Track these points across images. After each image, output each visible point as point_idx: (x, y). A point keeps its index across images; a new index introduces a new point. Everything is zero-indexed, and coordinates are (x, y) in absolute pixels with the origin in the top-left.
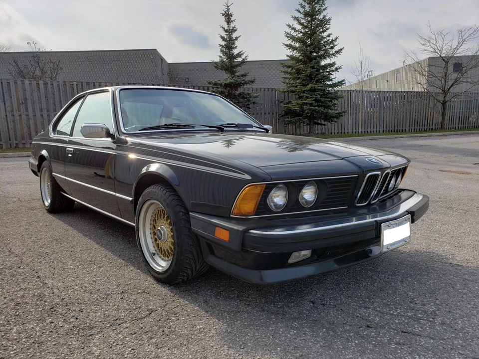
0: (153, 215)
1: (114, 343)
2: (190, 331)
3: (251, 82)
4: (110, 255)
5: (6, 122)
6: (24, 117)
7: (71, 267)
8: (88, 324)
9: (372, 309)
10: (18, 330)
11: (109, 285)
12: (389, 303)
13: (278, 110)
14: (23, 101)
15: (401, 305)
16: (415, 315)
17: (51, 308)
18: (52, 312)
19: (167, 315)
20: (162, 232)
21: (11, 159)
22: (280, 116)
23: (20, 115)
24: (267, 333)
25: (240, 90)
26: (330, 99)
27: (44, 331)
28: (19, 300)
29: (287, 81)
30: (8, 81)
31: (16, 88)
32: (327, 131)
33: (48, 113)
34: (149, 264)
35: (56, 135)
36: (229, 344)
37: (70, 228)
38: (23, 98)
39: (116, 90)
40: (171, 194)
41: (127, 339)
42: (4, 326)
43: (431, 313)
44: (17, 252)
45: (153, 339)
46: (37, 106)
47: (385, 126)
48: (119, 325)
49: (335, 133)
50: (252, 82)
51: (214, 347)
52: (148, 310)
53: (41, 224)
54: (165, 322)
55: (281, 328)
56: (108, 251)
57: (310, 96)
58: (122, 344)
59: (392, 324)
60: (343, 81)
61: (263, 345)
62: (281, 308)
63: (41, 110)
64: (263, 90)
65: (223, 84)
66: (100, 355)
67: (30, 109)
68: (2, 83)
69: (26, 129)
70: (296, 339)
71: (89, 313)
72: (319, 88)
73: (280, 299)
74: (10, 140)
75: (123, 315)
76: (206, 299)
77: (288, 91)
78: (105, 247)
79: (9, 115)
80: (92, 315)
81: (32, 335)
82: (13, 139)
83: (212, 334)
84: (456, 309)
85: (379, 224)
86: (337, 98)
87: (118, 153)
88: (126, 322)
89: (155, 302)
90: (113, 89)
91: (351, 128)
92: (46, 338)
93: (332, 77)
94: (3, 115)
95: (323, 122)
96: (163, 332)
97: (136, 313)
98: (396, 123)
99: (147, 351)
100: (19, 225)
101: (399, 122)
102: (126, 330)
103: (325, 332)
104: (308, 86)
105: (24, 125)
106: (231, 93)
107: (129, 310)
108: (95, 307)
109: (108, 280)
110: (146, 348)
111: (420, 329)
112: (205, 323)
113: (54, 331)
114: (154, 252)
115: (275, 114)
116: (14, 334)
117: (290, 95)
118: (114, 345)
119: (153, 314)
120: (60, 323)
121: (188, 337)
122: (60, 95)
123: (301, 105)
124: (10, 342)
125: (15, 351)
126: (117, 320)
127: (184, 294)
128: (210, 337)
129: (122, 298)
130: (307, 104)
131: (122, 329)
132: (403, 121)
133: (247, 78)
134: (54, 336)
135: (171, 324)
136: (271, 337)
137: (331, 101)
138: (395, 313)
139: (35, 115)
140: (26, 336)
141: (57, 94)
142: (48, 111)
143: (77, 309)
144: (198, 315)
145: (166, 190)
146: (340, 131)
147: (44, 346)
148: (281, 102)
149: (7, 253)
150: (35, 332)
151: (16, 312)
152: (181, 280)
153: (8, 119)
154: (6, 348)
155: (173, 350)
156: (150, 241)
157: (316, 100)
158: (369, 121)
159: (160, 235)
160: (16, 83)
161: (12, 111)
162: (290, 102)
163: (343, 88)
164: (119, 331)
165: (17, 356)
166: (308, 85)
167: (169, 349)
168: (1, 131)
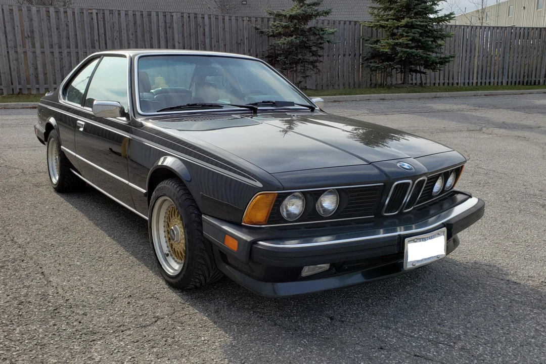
0: (168, 211)
1: (115, 350)
2: (194, 342)
3: (325, 13)
4: (121, 250)
5: (7, 61)
6: (30, 54)
7: (78, 263)
8: (91, 329)
9: (393, 330)
10: (20, 331)
11: (116, 286)
12: (415, 324)
13: (363, 50)
14: (29, 34)
15: (427, 327)
16: (436, 338)
17: (55, 310)
18: (56, 313)
19: (172, 324)
20: (175, 232)
21: (13, 111)
22: (365, 59)
23: (25, 52)
24: (272, 349)
25: (311, 23)
26: (432, 39)
27: (47, 334)
28: (22, 298)
29: (376, 11)
30: (11, 8)
31: (21, 17)
32: (428, 81)
33: (60, 50)
34: (161, 266)
35: (67, 101)
36: (231, 357)
37: (79, 214)
38: (29, 30)
39: (134, 56)
40: (184, 192)
41: (129, 346)
42: (7, 326)
43: (455, 338)
44: (20, 241)
45: (154, 349)
46: (46, 39)
47: (510, 76)
48: (122, 331)
49: (439, 84)
50: (327, 13)
51: (215, 360)
52: (154, 317)
53: (47, 207)
54: (170, 332)
55: (288, 344)
56: (120, 245)
57: (405, 34)
58: (123, 352)
59: (408, 347)
60: (452, 14)
61: (264, 361)
62: (295, 322)
63: (52, 46)
64: (342, 23)
65: (288, 15)
66: (100, 361)
67: (38, 45)
68: (3, 9)
69: (32, 70)
70: (300, 356)
71: (93, 317)
72: (419, 23)
73: (297, 312)
74: (12, 84)
75: (128, 321)
76: (218, 309)
77: (376, 26)
78: (117, 241)
79: (12, 52)
80: (96, 320)
81: (35, 336)
82: (16, 82)
83: (215, 347)
84: (485, 334)
85: (402, 239)
86: (442, 37)
87: (132, 137)
88: (130, 329)
89: (163, 309)
90: (131, 55)
91: (463, 78)
92: (49, 341)
93: (437, 8)
94: (4, 53)
95: (422, 69)
96: (166, 341)
97: (141, 319)
98: (526, 71)
99: (147, 360)
100: (22, 207)
101: (530, 70)
102: (129, 337)
103: (332, 351)
104: (403, 21)
105: (30, 65)
106: (298, 28)
107: (135, 317)
108: (100, 311)
109: (117, 282)
110: (147, 357)
111: (435, 353)
112: (211, 335)
113: (57, 334)
114: (168, 252)
115: (357, 56)
116: (17, 335)
117: (380, 30)
118: (115, 352)
119: (159, 323)
120: (63, 326)
121: (191, 348)
122: (75, 26)
123: (393, 45)
124: (13, 343)
125: (18, 352)
126: (121, 326)
127: (196, 301)
128: (213, 349)
129: (129, 303)
130: (400, 45)
131: (124, 336)
132: (536, 69)
133: (320, 9)
134: (56, 339)
135: (176, 334)
136: (275, 353)
137: (434, 41)
138: (416, 336)
139: (43, 53)
140: (29, 338)
141: (71, 25)
142: (60, 47)
143: (82, 312)
144: (205, 326)
145: (179, 187)
146: (446, 81)
147: (46, 349)
148: (367, 40)
149: (9, 243)
150: (38, 334)
151: (19, 312)
152: (193, 286)
153: (10, 56)
154: (9, 348)
155: (173, 361)
156: (163, 240)
157: (413, 40)
158: (488, 68)
159: (173, 235)
160: (20, 10)
161: (16, 47)
162: (377, 42)
163: (452, 22)
164: (121, 338)
165: (19, 357)
166: (403, 18)
167: (169, 359)
168: (1, 72)
